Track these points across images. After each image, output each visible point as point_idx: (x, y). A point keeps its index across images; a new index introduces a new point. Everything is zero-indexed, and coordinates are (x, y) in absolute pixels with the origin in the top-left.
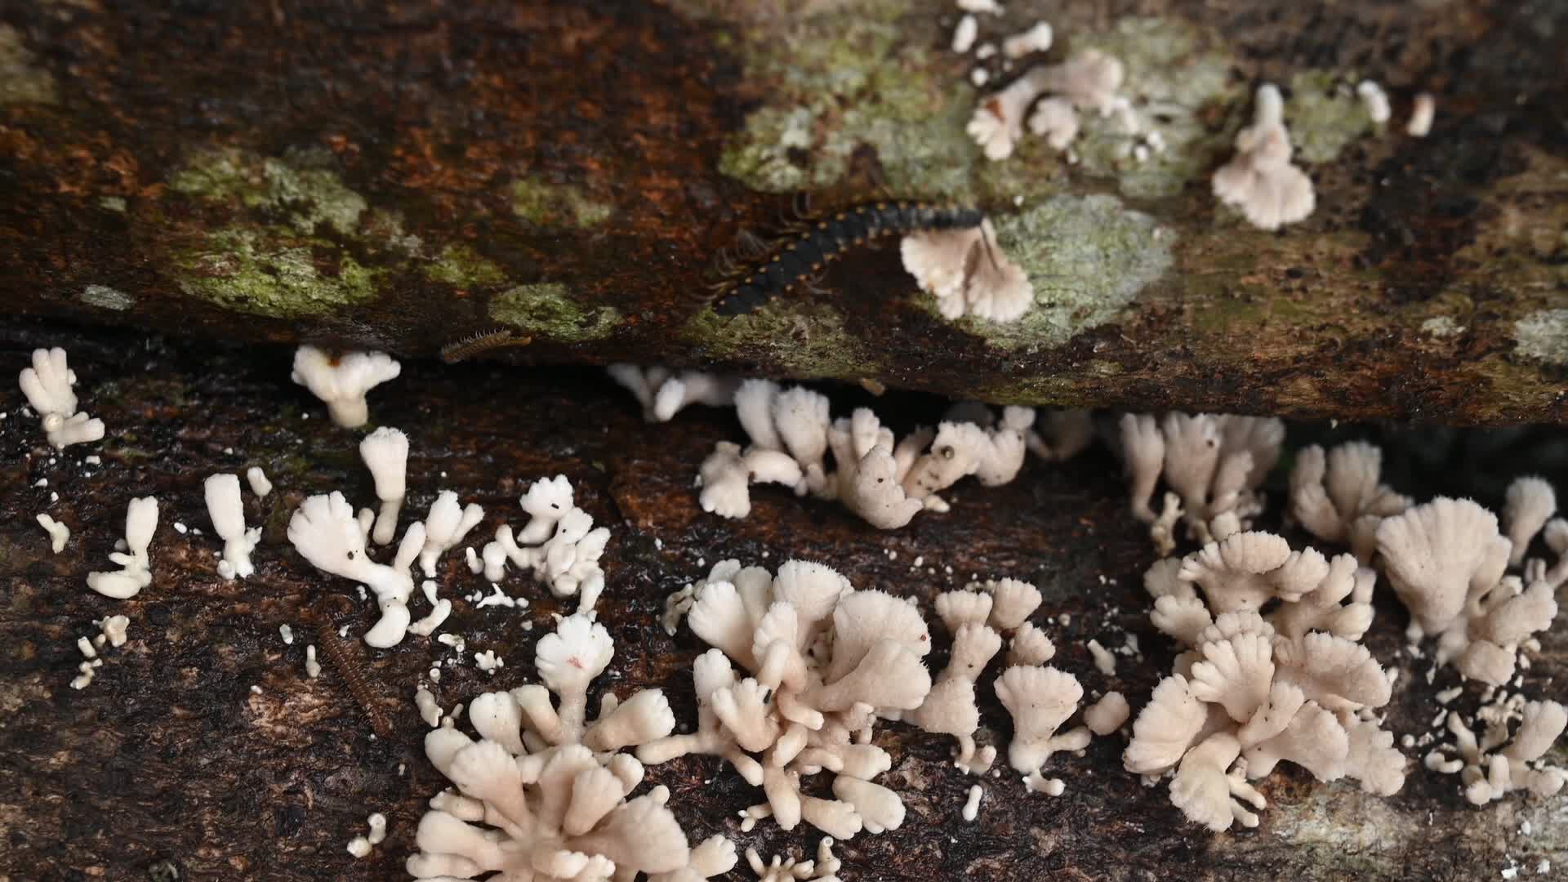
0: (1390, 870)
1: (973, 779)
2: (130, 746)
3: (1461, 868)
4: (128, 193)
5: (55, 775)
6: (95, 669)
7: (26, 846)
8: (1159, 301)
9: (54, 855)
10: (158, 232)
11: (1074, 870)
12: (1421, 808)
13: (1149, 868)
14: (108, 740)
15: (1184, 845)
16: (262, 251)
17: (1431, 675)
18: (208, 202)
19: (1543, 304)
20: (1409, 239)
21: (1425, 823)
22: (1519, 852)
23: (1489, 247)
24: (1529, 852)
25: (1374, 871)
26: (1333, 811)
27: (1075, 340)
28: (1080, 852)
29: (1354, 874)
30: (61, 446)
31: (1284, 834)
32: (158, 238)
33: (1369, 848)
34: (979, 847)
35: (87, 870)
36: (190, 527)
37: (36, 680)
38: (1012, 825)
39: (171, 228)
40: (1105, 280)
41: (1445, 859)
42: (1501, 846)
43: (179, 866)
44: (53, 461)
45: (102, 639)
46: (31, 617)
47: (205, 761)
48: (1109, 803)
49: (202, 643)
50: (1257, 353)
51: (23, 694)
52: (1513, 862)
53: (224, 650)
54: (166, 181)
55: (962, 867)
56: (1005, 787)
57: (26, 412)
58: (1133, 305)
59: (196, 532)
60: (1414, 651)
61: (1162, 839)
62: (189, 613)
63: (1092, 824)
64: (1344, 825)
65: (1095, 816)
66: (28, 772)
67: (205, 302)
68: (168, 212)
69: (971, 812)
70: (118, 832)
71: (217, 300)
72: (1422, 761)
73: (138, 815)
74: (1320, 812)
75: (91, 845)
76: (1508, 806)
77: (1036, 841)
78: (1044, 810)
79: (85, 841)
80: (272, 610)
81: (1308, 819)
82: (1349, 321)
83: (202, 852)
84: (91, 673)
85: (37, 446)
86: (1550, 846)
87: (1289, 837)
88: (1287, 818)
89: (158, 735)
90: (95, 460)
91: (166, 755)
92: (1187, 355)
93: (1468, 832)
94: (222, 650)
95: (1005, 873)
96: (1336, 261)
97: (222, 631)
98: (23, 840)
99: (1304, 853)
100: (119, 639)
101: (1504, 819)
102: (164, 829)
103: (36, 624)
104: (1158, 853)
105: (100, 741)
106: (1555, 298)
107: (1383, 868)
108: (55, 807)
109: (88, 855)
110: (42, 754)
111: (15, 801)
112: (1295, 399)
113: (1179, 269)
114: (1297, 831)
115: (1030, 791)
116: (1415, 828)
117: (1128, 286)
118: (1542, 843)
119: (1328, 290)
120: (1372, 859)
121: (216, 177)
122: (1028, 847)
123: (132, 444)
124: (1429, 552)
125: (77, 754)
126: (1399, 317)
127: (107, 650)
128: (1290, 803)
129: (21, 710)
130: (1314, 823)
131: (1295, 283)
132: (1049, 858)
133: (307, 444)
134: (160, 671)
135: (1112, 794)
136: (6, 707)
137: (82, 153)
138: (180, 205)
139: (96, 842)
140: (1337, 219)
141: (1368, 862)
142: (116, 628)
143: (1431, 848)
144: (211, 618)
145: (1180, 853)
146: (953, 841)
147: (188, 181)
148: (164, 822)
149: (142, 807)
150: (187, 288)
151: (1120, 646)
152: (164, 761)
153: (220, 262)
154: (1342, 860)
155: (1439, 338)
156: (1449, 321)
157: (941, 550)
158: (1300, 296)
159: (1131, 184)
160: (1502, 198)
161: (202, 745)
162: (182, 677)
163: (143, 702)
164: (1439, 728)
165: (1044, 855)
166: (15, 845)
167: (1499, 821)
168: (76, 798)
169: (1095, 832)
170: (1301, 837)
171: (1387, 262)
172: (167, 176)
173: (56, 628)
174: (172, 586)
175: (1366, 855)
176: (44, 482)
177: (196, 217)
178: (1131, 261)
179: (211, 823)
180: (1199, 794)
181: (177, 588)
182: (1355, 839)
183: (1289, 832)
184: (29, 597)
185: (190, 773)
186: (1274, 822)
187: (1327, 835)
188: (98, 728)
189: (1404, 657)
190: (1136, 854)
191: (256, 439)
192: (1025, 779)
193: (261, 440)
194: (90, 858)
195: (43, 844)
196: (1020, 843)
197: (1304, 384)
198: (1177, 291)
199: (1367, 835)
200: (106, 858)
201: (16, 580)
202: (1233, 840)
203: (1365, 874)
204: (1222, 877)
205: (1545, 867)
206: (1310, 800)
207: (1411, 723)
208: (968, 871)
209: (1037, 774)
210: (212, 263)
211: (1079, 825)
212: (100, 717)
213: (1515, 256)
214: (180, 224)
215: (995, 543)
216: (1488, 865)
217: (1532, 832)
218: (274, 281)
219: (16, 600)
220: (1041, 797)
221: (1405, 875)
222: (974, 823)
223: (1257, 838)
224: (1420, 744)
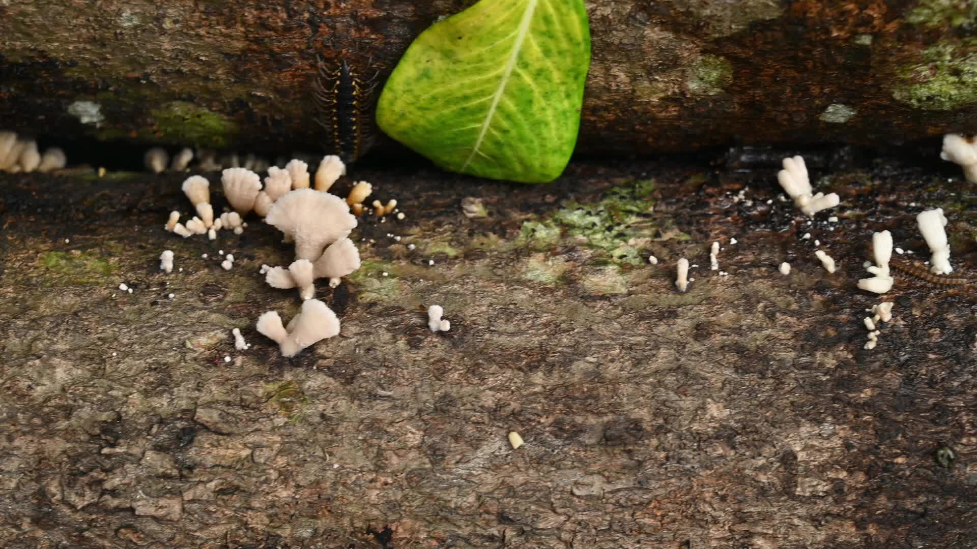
2: (908, 381)
4: (876, 30)
5: (865, 404)
6: (877, 336)
7: (855, 450)
9: (874, 454)
10: (891, 55)
14: (894, 379)
16: (957, 58)
18: (927, 28)
30: (812, 214)
32: (891, 59)
35: (895, 461)
36: (905, 250)
37: (842, 348)
39: (900, 50)
43: (954, 451)
44: (809, 223)
45: (877, 317)
46: (828, 312)
47: (956, 384)
49: (935, 315)
51: (836, 357)
53: (950, 316)
54: (903, 17)
57: (783, 198)
59: (910, 252)
62: (921, 299)
66: (849, 404)
67: (904, 105)
68: (899, 40)
70: (911, 434)
71: (914, 101)
73: (921, 422)
75: (895, 444)
79: (892, 442)
80: (971, 291)
83: (964, 441)
84: (876, 339)
85: (796, 216)
89: (924, 371)
90: (834, 219)
91: (932, 383)
94: (949, 317)
97: (946, 305)
98: (852, 447)
100: (887, 317)
102: (939, 429)
103: (830, 316)
105: (889, 380)
108: (869, 423)
109: (895, 451)
110: (855, 392)
111: (844, 423)
121: (937, 8)
123: (852, 208)
125: (876, 389)
127: (881, 324)
129: (837, 367)
133: (959, 195)
134: (915, 333)
136: (828, 366)
137: (851, 6)
138: (908, 33)
139: (898, 442)
142: (885, 310)
144: (935, 300)
147: (918, 15)
148: (937, 424)
149: (922, 417)
150: (897, 95)
152: (931, 387)
153: (925, 71)
161: (953, 374)
162: (930, 336)
163: (910, 353)
166: (848, 450)
168: (881, 417)
172: (904, 14)
173: (844, 316)
174: (905, 285)
176: (808, 236)
177: (917, 40)
179: (968, 422)
181: (908, 285)
184: (822, 302)
185: (949, 392)
188: (886, 373)
191: (926, 195)
193: (929, 196)
194: (896, 453)
195: (865, 448)
200: (906, 452)
201: (811, 293)
210: (919, 73)
212: (885, 365)
214: (906, 47)
218: (957, 80)
219: (814, 303)
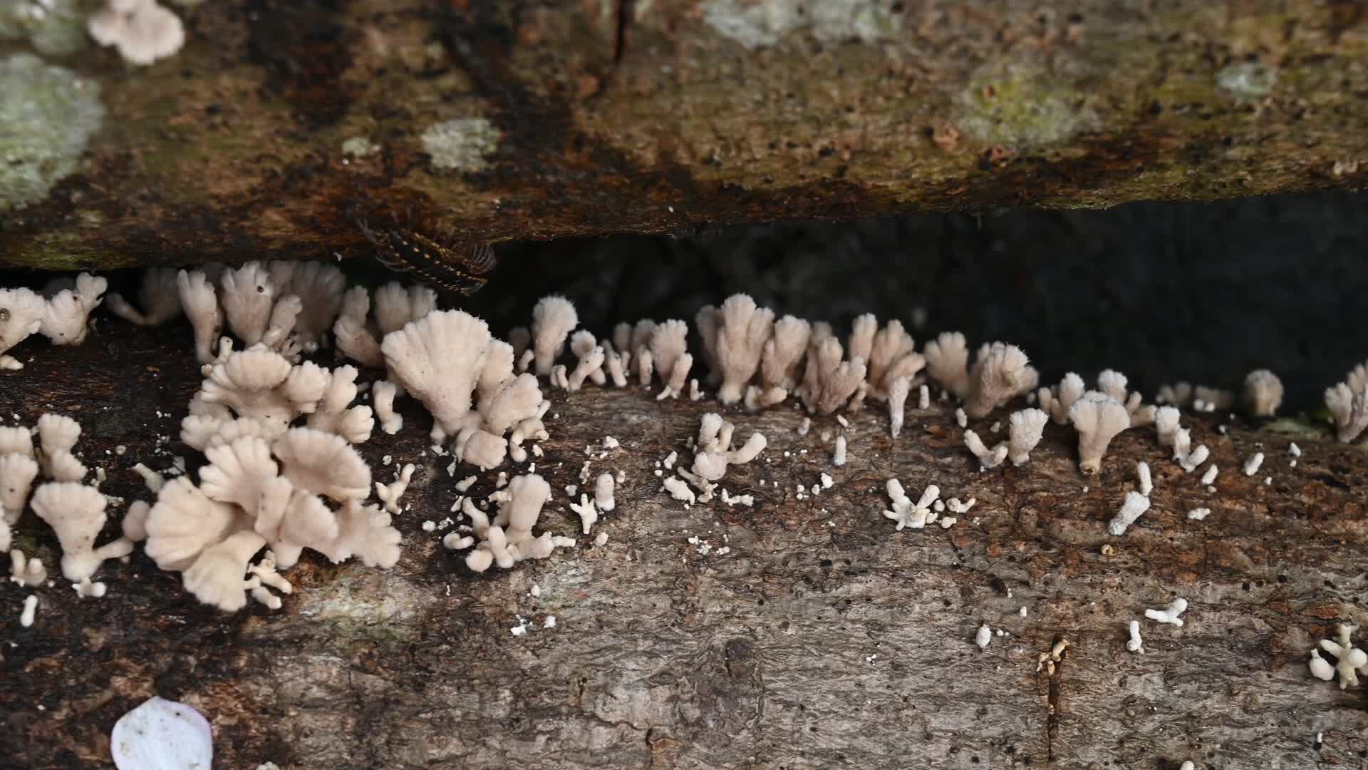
0: (408, 637)
1: (30, 590)
3: (474, 629)
8: (109, 149)
11: (123, 661)
12: (439, 581)
13: (190, 653)
15: (220, 631)
17: (451, 469)
19: (435, 117)
20: (294, 67)
21: (443, 593)
22: (529, 612)
23: (369, 68)
24: (538, 612)
25: (394, 638)
26: (356, 590)
27: (53, 192)
28: (129, 645)
29: (375, 643)
31: (310, 614)
33: (388, 619)
34: (36, 649)
38: (66, 627)
40: (54, 134)
41: (459, 623)
42: (513, 608)
48: (155, 601)
50: (216, 190)
52: (522, 621)
55: (22, 667)
56: (59, 595)
58: (87, 154)
60: (438, 449)
61: (201, 627)
63: (138, 620)
64: (366, 602)
65: (141, 612)
69: (27, 619)
72: (441, 541)
74: (343, 592)
76: (521, 574)
77: (87, 638)
78: (93, 611)
81: (331, 598)
82: (278, 150)
86: (558, 604)
87: (314, 615)
88: (312, 599)
92: (156, 198)
93: (484, 599)
95: (61, 668)
96: (244, 94)
99: (327, 627)
101: (517, 585)
104: (199, 640)
106: (443, 110)
107: (402, 635)
112: (277, 233)
113: (111, 117)
114: (322, 609)
115: (81, 596)
116: (434, 599)
117: (76, 137)
118: (551, 603)
119: (247, 122)
120: (391, 628)
122: (81, 645)
124: (427, 358)
126: (320, 142)
128: (316, 587)
130: (337, 601)
131: (218, 119)
132: (100, 652)
135: (158, 594)
140: (230, 56)
141: (387, 631)
143: (448, 615)
145: (218, 638)
146: (14, 645)
151: (168, 468)
154: (364, 631)
155: (362, 158)
156: (365, 141)
157: (13, 401)
158: (225, 130)
159: (44, 41)
160: (361, 20)
164: (457, 513)
165: (95, 650)
167: (512, 587)
169: (142, 626)
170: (325, 614)
171: (288, 92)
175: (385, 626)
178: (68, 115)
180: (207, 579)
182: (377, 613)
183: (314, 611)
186: (302, 604)
187: (350, 611)
189: (429, 456)
190: (179, 642)
192: (75, 586)
196: (73, 642)
197: (273, 215)
198: (118, 137)
199: (388, 608)
202: (265, 622)
203: (385, 642)
204: (254, 655)
205: (551, 622)
206: (335, 582)
207: (434, 511)
208: (27, 670)
209: (87, 581)
211: (126, 623)
213: (396, 75)
215: (64, 392)
216: (500, 626)
217: (542, 594)
220: (90, 600)
221: (423, 639)
222: (31, 628)
223: (285, 619)
224: (440, 528)
